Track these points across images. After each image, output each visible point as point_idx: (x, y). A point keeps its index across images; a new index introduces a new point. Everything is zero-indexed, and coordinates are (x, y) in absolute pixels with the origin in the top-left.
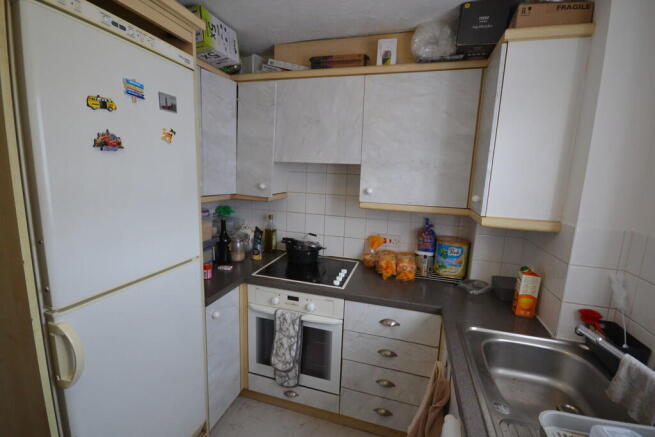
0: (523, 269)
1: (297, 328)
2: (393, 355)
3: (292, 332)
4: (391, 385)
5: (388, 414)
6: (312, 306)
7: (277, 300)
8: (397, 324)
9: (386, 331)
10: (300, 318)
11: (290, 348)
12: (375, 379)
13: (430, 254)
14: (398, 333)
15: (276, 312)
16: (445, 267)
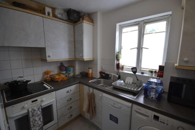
0: (89, 68)
1: (40, 110)
2: (71, 99)
3: (39, 113)
4: (71, 107)
5: (71, 116)
6: (44, 99)
7: (26, 106)
8: (71, 90)
9: (68, 94)
10: (41, 106)
11: (40, 119)
12: (67, 109)
13: (65, 72)
14: (71, 93)
15: (28, 110)
16: (70, 74)
